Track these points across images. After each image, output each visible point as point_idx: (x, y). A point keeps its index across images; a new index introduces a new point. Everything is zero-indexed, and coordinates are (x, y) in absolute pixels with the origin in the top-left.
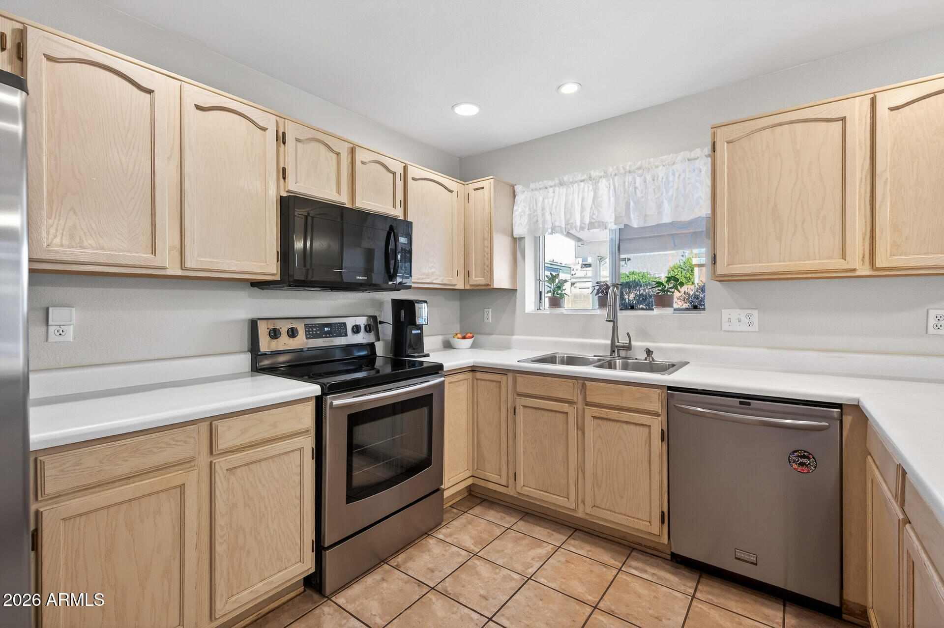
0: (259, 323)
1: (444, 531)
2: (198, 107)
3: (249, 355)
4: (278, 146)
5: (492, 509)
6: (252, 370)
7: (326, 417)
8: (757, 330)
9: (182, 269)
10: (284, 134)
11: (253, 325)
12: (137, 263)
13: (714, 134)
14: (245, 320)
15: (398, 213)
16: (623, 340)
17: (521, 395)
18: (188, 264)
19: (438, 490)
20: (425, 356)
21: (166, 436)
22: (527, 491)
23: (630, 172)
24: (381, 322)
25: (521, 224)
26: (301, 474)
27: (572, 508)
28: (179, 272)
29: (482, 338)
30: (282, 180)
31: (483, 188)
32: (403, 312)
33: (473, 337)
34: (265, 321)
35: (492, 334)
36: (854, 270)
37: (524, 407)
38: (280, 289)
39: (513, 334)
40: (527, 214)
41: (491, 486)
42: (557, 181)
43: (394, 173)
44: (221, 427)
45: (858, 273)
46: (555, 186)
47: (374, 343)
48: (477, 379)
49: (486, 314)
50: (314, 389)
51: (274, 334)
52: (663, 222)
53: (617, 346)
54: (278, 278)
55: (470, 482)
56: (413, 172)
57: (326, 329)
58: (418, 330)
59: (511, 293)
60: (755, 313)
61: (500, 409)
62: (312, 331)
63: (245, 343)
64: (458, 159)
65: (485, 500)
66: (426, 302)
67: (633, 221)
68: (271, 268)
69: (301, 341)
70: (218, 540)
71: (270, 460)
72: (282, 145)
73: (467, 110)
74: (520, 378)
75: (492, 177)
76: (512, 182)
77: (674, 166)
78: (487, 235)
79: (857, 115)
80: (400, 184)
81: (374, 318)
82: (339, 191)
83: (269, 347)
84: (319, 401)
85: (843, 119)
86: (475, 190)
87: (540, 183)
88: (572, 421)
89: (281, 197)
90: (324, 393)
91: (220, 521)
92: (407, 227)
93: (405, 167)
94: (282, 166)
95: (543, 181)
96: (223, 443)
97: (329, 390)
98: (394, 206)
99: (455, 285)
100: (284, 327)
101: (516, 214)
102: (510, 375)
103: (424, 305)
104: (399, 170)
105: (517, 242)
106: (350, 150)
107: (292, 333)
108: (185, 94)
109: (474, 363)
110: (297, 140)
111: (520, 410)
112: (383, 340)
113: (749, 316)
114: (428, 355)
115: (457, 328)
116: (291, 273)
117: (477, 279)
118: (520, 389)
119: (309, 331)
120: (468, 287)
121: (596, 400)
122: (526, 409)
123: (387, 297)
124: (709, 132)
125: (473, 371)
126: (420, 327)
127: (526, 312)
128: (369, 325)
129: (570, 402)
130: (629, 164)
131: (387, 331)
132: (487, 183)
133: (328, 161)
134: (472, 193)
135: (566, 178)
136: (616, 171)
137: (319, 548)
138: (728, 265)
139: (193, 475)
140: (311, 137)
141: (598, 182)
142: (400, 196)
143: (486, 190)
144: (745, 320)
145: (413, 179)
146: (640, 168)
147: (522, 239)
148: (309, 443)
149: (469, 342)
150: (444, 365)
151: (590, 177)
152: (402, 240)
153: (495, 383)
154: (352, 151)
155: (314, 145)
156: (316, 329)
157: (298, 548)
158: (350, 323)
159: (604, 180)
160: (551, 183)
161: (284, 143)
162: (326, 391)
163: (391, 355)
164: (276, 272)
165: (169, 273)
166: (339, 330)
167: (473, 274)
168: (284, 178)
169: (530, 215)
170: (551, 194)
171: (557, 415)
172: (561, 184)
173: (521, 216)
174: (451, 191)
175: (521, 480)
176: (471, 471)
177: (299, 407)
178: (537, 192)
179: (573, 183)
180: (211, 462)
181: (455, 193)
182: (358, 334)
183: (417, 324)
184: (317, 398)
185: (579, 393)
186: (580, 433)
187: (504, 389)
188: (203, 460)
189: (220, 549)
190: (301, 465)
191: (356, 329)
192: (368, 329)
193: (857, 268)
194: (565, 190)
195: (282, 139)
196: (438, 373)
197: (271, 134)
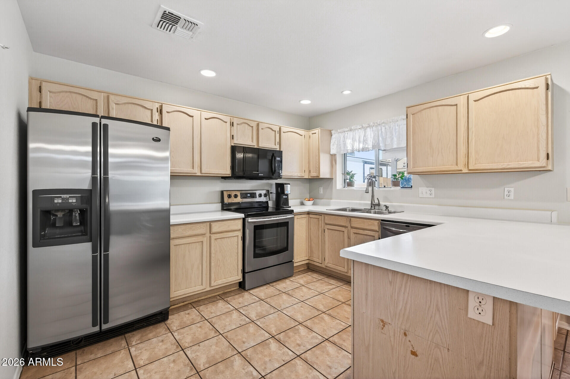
0: (224, 192)
1: (293, 278)
2: (206, 119)
3: (220, 204)
4: (231, 127)
5: (316, 273)
6: (222, 210)
7: (246, 226)
8: (434, 197)
9: (201, 173)
10: (233, 122)
11: (222, 192)
12: (189, 172)
13: (407, 111)
14: (219, 191)
15: (277, 148)
16: (376, 201)
17: (326, 224)
18: (203, 172)
19: (291, 261)
20: (289, 207)
21: (198, 225)
22: (329, 265)
23: (379, 125)
24: (271, 193)
25: (333, 148)
26: (238, 245)
27: (346, 271)
28: (200, 174)
29: (318, 201)
30: (232, 139)
31: (316, 133)
32: (279, 189)
33: (313, 200)
34: (226, 191)
35: (323, 199)
36: (461, 170)
37: (328, 229)
38: (231, 179)
39: (331, 199)
40: (336, 144)
41: (315, 264)
42: (349, 129)
43: (275, 131)
44: (213, 224)
45: (463, 172)
46: (348, 131)
47: (268, 201)
48: (310, 218)
49: (320, 189)
50: (242, 216)
51: (229, 196)
52: (394, 148)
53: (373, 204)
54: (231, 175)
55: (307, 262)
56: (283, 129)
57: (248, 195)
58: (286, 196)
59: (330, 180)
60: (433, 189)
61: (319, 230)
62: (243, 195)
63: (219, 200)
64: (308, 118)
65: (314, 270)
66: (289, 184)
67: (381, 147)
68: (228, 172)
69: (239, 200)
70: (212, 261)
71: (228, 238)
72: (232, 127)
73: (306, 102)
74: (326, 217)
75: (319, 128)
76: (330, 129)
77: (398, 122)
78: (317, 154)
79: (462, 103)
80: (278, 135)
81: (268, 191)
82: (252, 141)
83: (227, 201)
84: (244, 220)
85: (456, 105)
86: (312, 134)
87: (342, 129)
88: (346, 235)
89: (232, 146)
90: (245, 217)
91: (213, 255)
92: (280, 153)
93: (280, 128)
94: (232, 135)
95: (343, 129)
96: (214, 230)
97: (247, 216)
98: (275, 145)
99: (304, 177)
100: (233, 194)
101: (332, 144)
102: (323, 216)
103: (289, 186)
104: (277, 129)
105: (333, 157)
106: (257, 125)
107: (236, 196)
108: (202, 115)
109: (309, 210)
110: (238, 124)
111: (326, 230)
112: (272, 200)
113: (430, 191)
114: (290, 207)
115: (308, 196)
116: (235, 173)
117: (314, 174)
118: (327, 222)
119: (242, 196)
120: (310, 178)
121: (355, 226)
122: (329, 230)
123: (274, 182)
124: (405, 109)
125: (308, 214)
126: (287, 195)
127: (337, 188)
128: (265, 194)
129: (345, 227)
130: (379, 121)
131: (274, 196)
132: (317, 131)
133: (248, 130)
134: (311, 135)
135: (353, 128)
136: (374, 125)
137: (244, 272)
138: (413, 168)
139: (205, 239)
140: (242, 122)
141: (366, 129)
142: (278, 140)
143: (317, 134)
144: (429, 192)
145: (284, 132)
146: (383, 123)
147: (335, 155)
148: (240, 234)
149: (311, 202)
150: (294, 210)
151: (363, 127)
152: (278, 159)
153: (317, 219)
154: (258, 125)
155: (244, 125)
156: (244, 195)
157: (237, 271)
158: (258, 193)
159: (369, 128)
160: (346, 130)
161: (233, 126)
162: (246, 217)
163: (275, 207)
164: (230, 173)
165: (197, 175)
166: (253, 195)
167: (312, 171)
168: (233, 139)
169: (337, 144)
170: (346, 135)
171: (341, 232)
172: (351, 130)
173: (333, 145)
174: (302, 135)
175: (327, 261)
176: (308, 257)
177: (237, 221)
178: (340, 134)
179: (356, 129)
180: (210, 236)
181: (303, 136)
182: (261, 197)
183: (285, 193)
184: (243, 218)
185: (349, 223)
186: (349, 240)
187: (320, 222)
188: (208, 235)
189: (212, 264)
190: (238, 242)
191: (260, 195)
192: (265, 195)
193: (462, 169)
194: (352, 133)
195: (232, 124)
196: (291, 213)
197: (228, 124)
